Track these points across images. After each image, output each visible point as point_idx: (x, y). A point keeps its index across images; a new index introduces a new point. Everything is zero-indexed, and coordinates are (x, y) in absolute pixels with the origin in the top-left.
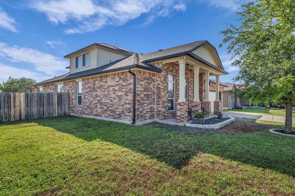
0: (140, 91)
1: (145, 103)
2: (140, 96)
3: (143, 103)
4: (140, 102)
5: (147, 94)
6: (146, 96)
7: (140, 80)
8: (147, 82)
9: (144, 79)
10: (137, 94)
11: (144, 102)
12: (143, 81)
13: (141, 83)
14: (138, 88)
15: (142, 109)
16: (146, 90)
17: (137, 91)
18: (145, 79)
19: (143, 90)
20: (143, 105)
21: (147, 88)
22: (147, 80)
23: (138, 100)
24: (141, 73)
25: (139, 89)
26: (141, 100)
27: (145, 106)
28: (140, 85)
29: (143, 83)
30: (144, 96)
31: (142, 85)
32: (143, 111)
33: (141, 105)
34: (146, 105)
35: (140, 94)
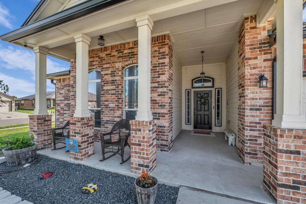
0: (60, 100)
1: (65, 114)
2: (60, 105)
3: (63, 114)
4: (60, 112)
5: (67, 103)
6: (67, 105)
7: (60, 89)
8: (67, 90)
9: (63, 87)
10: (57, 104)
11: (65, 112)
12: (63, 89)
13: (61, 92)
14: (58, 97)
15: (62, 120)
16: (67, 98)
17: (57, 100)
18: (65, 87)
19: (63, 99)
20: (63, 115)
21: (68, 97)
22: (67, 87)
23: (58, 110)
24: (61, 81)
25: (59, 99)
26: (61, 110)
27: (65, 117)
28: (60, 94)
29: (63, 92)
30: (65, 105)
31: (62, 94)
32: (63, 122)
33: (61, 115)
34: (66, 115)
35: (60, 104)
